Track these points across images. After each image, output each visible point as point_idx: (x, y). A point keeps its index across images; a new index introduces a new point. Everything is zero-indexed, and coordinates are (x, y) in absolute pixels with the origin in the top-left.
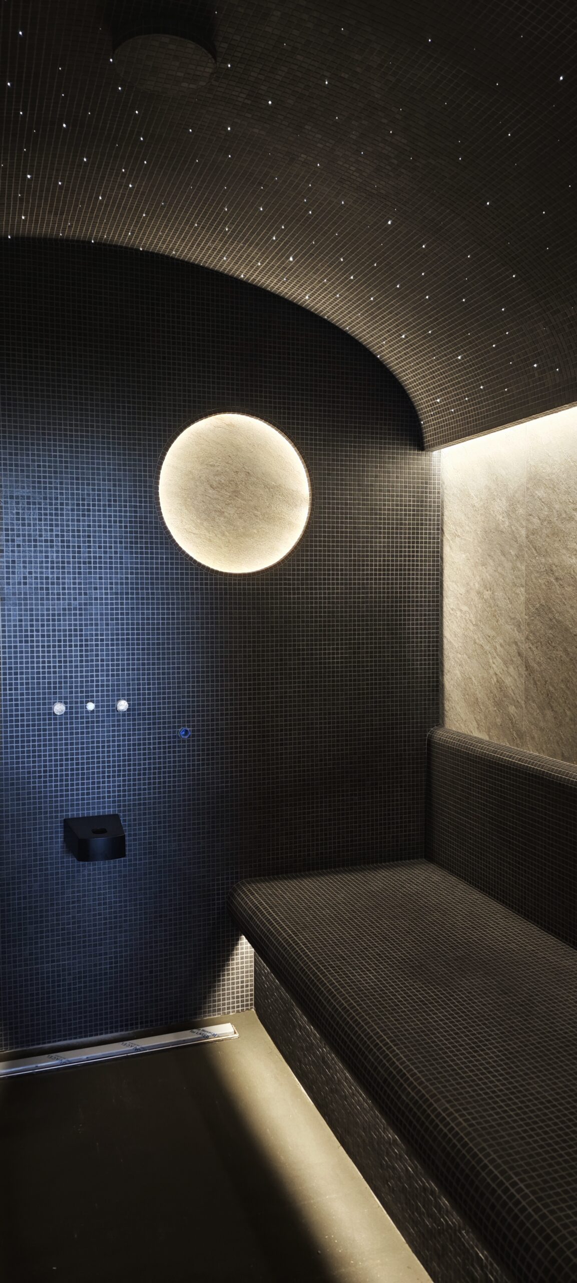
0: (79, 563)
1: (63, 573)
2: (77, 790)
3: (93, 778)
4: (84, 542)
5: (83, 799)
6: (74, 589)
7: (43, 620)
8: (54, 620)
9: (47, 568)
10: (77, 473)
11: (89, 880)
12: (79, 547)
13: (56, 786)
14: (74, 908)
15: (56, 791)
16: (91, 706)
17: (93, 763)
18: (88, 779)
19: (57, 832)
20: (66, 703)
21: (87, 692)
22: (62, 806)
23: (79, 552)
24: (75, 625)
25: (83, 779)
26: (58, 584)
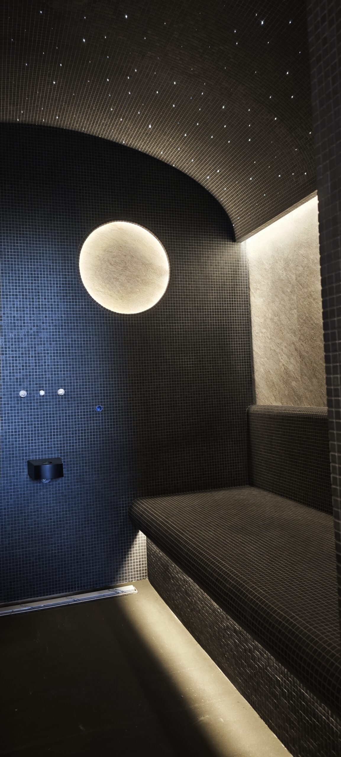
0: (33, 308)
1: (24, 314)
2: (35, 443)
3: (45, 436)
4: (36, 296)
5: (39, 449)
6: (31, 323)
7: (12, 342)
8: (19, 341)
9: (14, 311)
10: (31, 256)
11: (44, 498)
12: (33, 299)
13: (22, 441)
14: (35, 515)
15: (22, 444)
16: (42, 393)
17: (44, 427)
18: (42, 436)
19: (23, 469)
20: (27, 391)
21: (40, 384)
22: (26, 453)
23: (33, 302)
24: (32, 344)
25: (38, 436)
26: (21, 320)
